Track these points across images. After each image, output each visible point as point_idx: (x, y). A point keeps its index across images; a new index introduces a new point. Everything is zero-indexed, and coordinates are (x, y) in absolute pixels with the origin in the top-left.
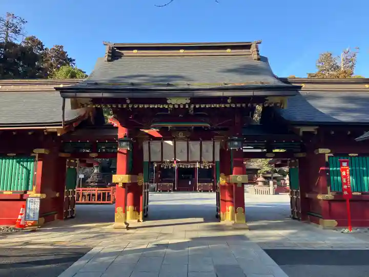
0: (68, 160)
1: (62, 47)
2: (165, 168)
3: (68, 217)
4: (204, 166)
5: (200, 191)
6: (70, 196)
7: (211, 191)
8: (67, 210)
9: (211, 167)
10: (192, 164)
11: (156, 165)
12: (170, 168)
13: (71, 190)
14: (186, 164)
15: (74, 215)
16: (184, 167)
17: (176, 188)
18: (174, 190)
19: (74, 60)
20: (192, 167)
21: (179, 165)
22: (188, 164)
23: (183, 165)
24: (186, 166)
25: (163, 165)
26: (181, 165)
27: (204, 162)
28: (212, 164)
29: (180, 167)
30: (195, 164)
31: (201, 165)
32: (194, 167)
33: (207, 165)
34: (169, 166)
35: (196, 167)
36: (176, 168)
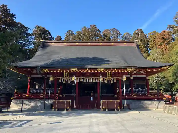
1: (6, 6)
2: (64, 82)
5: (105, 110)
7: (118, 110)
9: (115, 81)
10: (94, 77)
14: (88, 78)
16: (85, 81)
17: (75, 106)
19: (15, 15)
21: (80, 79)
22: (90, 78)
23: (84, 79)
24: (87, 80)
25: (62, 79)
26: (82, 79)
27: (108, 76)
28: (117, 77)
29: (81, 81)
30: (98, 78)
31: (103, 79)
32: (97, 81)
33: (111, 79)
34: (68, 80)
35: (98, 81)
36: (75, 83)
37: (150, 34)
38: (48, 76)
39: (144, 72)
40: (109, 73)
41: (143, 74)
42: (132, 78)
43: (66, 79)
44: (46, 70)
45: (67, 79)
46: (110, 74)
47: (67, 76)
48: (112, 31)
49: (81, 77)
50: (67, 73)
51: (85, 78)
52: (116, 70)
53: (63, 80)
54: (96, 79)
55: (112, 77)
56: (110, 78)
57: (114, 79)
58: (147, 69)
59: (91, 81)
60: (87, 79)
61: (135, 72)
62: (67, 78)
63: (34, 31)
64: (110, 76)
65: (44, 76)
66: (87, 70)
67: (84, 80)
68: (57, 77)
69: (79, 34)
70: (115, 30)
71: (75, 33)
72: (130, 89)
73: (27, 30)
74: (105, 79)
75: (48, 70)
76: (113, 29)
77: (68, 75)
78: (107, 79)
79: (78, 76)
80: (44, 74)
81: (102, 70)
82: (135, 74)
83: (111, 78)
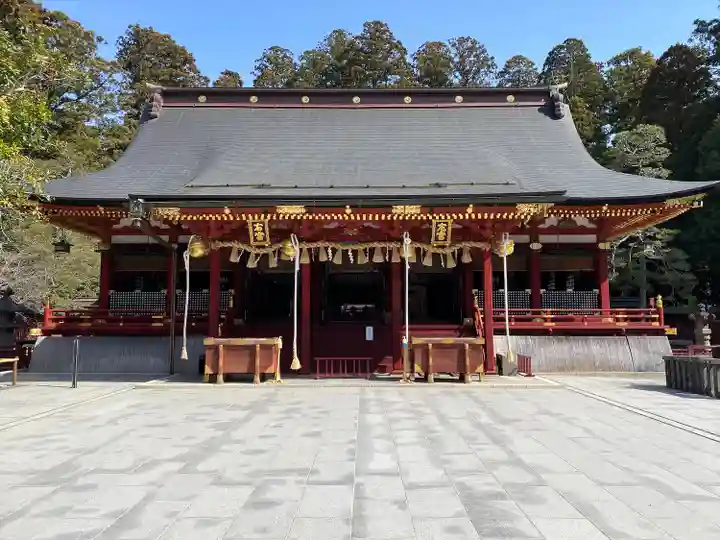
2: (251, 264)
4: (435, 256)
9: (467, 259)
10: (376, 245)
12: (273, 264)
14: (350, 248)
16: (338, 261)
17: (296, 364)
18: (287, 372)
20: (378, 259)
21: (317, 250)
22: (359, 247)
23: (334, 251)
24: (350, 253)
25: (241, 251)
26: (327, 250)
27: (437, 239)
28: (479, 245)
29: (323, 258)
30: (393, 245)
31: (418, 250)
32: (390, 258)
33: (448, 251)
34: (265, 257)
35: (396, 260)
36: (297, 268)
37: (616, 61)
38: (182, 239)
39: (591, 220)
40: (442, 226)
41: (583, 230)
42: (536, 246)
43: (261, 251)
44: (173, 213)
45: (264, 251)
46: (446, 228)
47: (265, 239)
48: (454, 51)
49: (320, 244)
50: (263, 227)
51: (340, 247)
52: (470, 210)
53: (248, 254)
54: (383, 250)
55: (455, 241)
56: (443, 247)
57: (461, 252)
58: (605, 208)
59: (363, 260)
60: (347, 251)
61: (552, 221)
62: (264, 247)
63: (122, 48)
64: (445, 240)
65: (165, 238)
66: (348, 211)
67: (333, 256)
68: (221, 245)
69: (313, 60)
70: (469, 48)
71: (296, 60)
72: (528, 291)
73: (93, 47)
74: (425, 253)
75: (182, 213)
76: (462, 40)
77: (268, 233)
78: (431, 250)
79: (309, 241)
80: (164, 232)
81: (413, 212)
82: (551, 230)
83: (450, 246)
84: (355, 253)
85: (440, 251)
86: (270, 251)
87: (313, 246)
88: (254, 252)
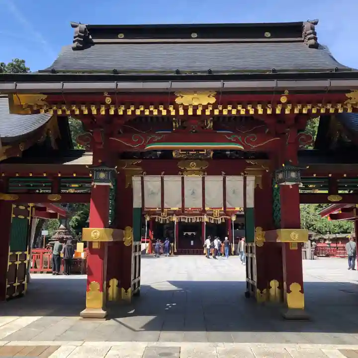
0: (14, 206)
2: (161, 222)
3: (14, 295)
4: (214, 220)
6: (18, 263)
8: (11, 285)
9: (224, 221)
10: (198, 217)
11: (148, 219)
12: (168, 222)
13: (19, 253)
14: (190, 217)
15: (24, 292)
16: (186, 221)
17: (176, 251)
18: (174, 253)
20: (198, 221)
21: (180, 218)
22: (192, 217)
23: (185, 218)
25: (158, 218)
26: (183, 218)
27: (215, 215)
28: (225, 217)
29: (182, 220)
30: (202, 217)
31: (209, 218)
33: (218, 219)
34: (166, 220)
35: (202, 221)
36: (175, 223)
40: (217, 212)
43: (164, 218)
47: (165, 215)
49: (182, 217)
51: (187, 217)
53: (160, 219)
54: (200, 218)
55: (220, 216)
57: (222, 219)
59: (193, 221)
64: (217, 216)
68: (153, 216)
74: (212, 219)
78: (213, 218)
79: (178, 215)
84: (191, 219)
85: (216, 219)
86: (167, 218)
87: (179, 217)
88: (162, 218)
